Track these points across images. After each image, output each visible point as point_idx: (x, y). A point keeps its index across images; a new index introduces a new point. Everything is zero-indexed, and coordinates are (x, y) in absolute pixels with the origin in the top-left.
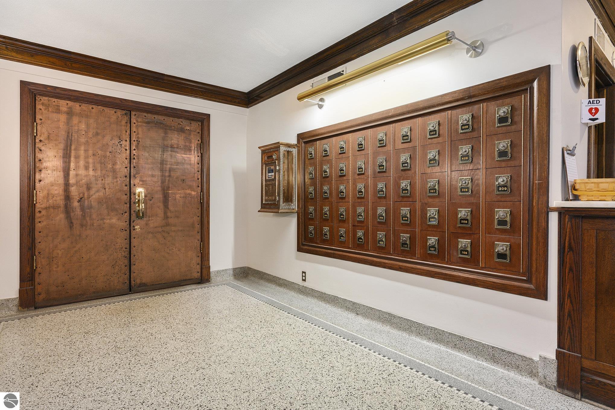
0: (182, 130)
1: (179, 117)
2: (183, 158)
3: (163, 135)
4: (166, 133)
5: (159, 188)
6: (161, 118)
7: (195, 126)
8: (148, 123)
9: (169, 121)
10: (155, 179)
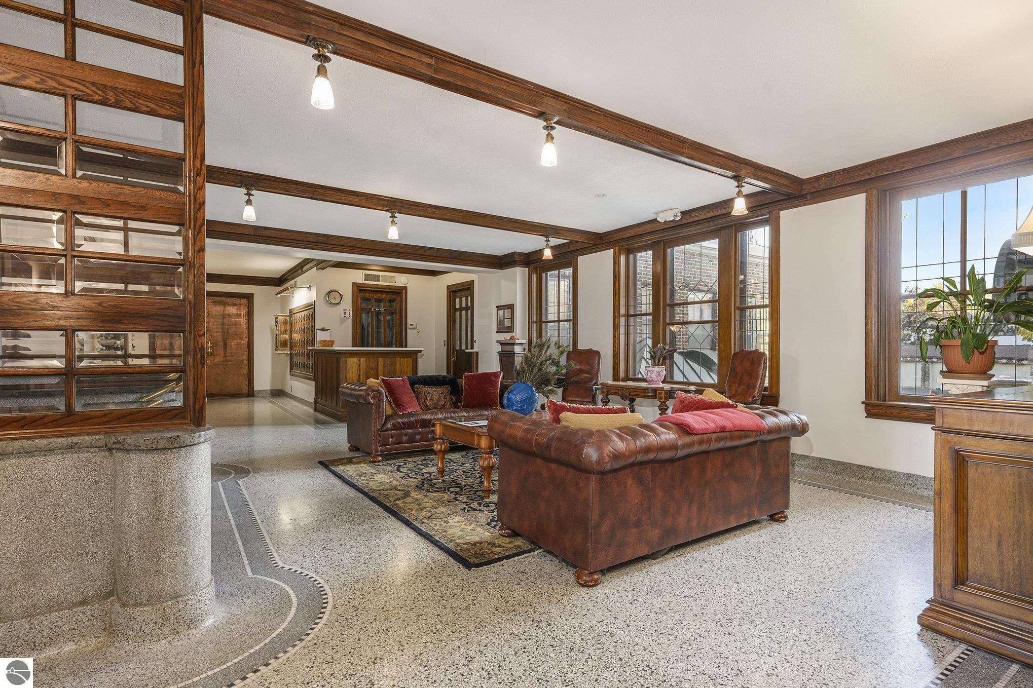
0: (235, 305)
1: (233, 297)
2: (236, 321)
3: (223, 308)
4: (225, 307)
5: (221, 339)
6: (222, 299)
7: (244, 301)
8: (214, 302)
9: (228, 300)
10: (219, 334)
